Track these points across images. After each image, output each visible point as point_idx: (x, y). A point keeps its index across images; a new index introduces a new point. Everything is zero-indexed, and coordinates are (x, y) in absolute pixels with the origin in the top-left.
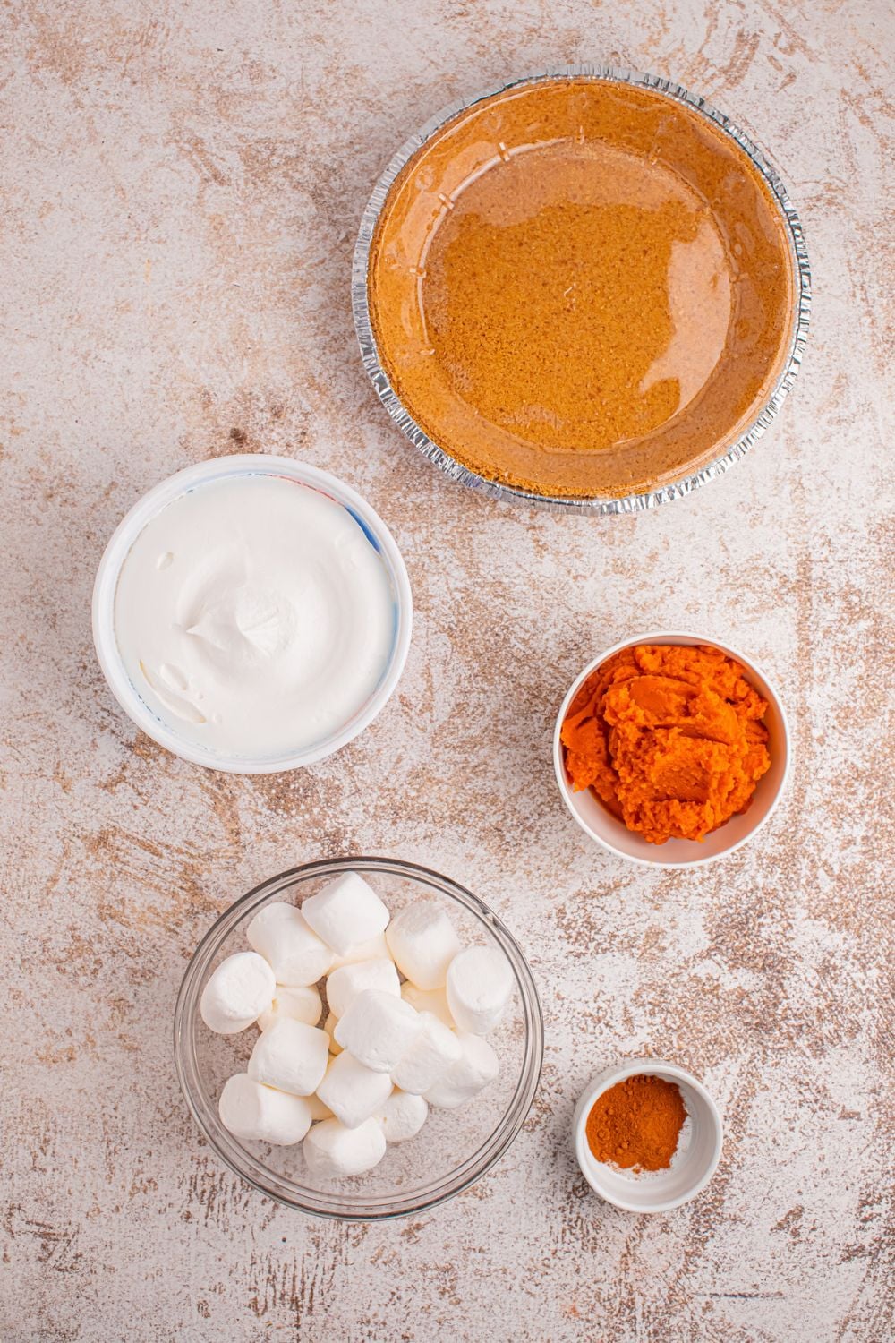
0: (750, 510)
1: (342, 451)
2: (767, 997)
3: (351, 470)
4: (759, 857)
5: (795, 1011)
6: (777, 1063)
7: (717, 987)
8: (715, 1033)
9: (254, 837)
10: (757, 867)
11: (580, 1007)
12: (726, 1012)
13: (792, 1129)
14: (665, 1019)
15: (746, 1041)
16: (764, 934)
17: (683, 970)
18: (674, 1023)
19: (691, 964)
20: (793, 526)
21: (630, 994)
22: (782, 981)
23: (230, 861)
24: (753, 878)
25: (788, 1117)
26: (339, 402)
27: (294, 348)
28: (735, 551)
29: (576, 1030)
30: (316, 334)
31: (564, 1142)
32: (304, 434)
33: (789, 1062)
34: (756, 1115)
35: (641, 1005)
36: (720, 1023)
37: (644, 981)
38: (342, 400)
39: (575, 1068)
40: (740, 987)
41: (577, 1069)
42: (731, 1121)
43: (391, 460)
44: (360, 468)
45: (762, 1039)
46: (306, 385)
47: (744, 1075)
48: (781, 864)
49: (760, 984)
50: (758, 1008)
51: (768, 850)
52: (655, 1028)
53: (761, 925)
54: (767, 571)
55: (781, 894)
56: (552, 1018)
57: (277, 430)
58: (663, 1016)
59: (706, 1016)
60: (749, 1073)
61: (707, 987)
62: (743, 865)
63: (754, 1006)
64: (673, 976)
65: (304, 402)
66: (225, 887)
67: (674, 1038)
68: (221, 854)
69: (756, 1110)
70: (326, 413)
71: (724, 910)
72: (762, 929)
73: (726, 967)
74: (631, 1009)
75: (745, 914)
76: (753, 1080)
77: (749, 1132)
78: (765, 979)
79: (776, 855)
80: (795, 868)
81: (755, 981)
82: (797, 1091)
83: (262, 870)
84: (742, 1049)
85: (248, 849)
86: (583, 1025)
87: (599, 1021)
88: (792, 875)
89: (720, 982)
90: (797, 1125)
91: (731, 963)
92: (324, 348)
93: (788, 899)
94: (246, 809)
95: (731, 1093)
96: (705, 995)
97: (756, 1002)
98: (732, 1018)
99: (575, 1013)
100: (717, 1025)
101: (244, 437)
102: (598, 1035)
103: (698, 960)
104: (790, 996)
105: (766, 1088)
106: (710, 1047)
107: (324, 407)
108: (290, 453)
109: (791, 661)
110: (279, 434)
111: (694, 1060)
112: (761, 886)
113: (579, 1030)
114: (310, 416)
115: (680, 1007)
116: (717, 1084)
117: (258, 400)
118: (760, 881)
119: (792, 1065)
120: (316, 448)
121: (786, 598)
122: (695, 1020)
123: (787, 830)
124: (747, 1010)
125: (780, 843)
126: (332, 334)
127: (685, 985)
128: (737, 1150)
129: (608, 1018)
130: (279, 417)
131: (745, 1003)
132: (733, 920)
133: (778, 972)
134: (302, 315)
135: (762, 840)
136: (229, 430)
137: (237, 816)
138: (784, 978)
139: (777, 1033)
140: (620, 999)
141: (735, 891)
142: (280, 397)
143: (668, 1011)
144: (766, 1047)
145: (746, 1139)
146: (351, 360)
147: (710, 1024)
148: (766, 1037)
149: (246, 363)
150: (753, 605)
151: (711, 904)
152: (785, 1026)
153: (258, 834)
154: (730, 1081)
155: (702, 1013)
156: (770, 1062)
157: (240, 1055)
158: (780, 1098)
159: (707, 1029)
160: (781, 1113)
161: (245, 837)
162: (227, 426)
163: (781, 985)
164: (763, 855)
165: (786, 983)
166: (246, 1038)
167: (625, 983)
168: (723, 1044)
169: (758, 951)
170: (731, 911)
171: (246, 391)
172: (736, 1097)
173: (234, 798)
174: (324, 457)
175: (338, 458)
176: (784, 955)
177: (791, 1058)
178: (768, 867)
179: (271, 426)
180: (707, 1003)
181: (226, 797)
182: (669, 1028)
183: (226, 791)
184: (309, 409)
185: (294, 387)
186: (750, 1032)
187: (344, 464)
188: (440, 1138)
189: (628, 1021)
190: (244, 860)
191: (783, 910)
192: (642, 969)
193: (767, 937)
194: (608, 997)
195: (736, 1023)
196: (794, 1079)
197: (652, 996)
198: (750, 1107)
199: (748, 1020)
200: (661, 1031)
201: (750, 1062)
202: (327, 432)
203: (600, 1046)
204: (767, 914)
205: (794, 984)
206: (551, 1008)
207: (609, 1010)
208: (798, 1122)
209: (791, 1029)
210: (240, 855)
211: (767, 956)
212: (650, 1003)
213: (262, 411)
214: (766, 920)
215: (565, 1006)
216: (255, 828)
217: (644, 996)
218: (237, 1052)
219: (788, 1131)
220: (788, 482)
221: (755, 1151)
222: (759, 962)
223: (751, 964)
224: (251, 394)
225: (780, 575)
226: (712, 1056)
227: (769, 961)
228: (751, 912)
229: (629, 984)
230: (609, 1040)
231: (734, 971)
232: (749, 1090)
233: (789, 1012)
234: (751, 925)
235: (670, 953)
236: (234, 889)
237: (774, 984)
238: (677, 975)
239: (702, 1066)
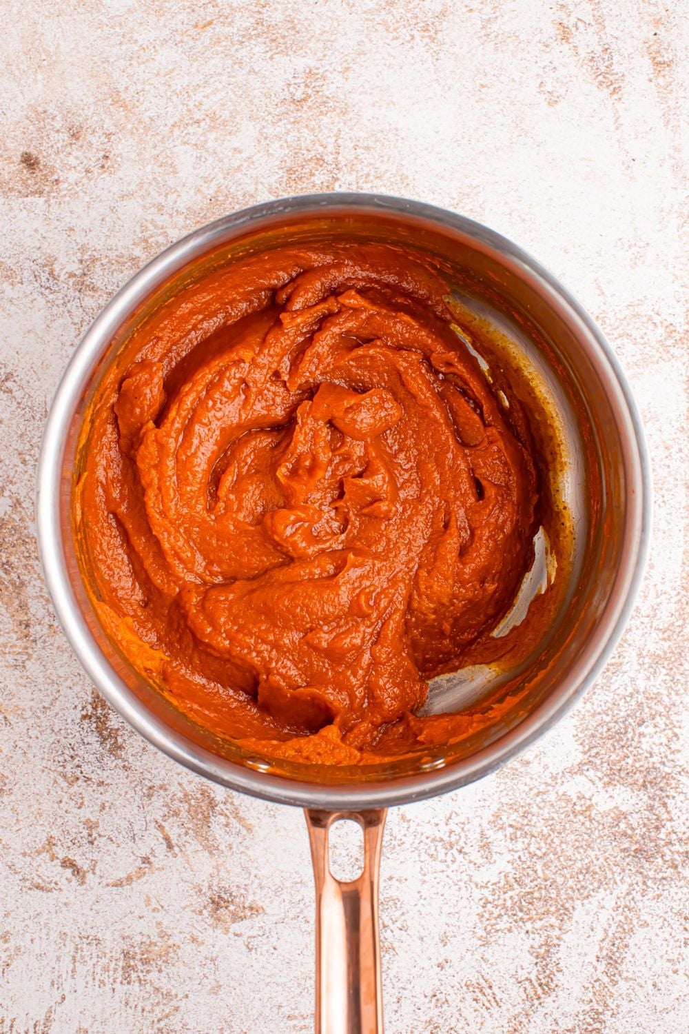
0: (630, 247)
1: (150, 177)
2: (648, 819)
3: (161, 199)
4: (640, 655)
5: (680, 835)
6: (659, 896)
7: (589, 808)
8: (586, 861)
9: (46, 631)
10: (639, 667)
11: (429, 830)
12: (601, 837)
13: (676, 972)
14: (529, 844)
15: (623, 870)
16: (645, 746)
17: (550, 788)
18: (539, 849)
19: (559, 781)
20: (682, 267)
21: (488, 815)
22: (666, 800)
23: (18, 657)
24: (633, 680)
25: (671, 957)
26: (148, 121)
27: (95, 59)
28: (613, 295)
29: (424, 857)
30: (121, 43)
31: (409, 987)
32: (106, 157)
33: (672, 894)
34: (633, 956)
35: (501, 828)
36: (593, 849)
37: (504, 800)
38: (152, 119)
39: (422, 901)
40: (616, 808)
41: (425, 903)
42: (604, 962)
43: (208, 188)
44: (172, 197)
45: (642, 867)
46: (109, 101)
47: (621, 910)
48: (666, 663)
49: (641, 803)
50: (638, 831)
51: (651, 647)
52: (516, 855)
53: (641, 735)
54: (650, 319)
55: (665, 698)
56: (396, 843)
57: (75, 153)
58: (526, 841)
59: (576, 841)
60: (626, 907)
61: (578, 808)
62: (621, 664)
63: (633, 829)
64: (538, 794)
65: (107, 121)
66: (12, 687)
67: (539, 867)
68: (7, 650)
69: (633, 950)
70: (132, 133)
71: (599, 717)
72: (643, 740)
73: (600, 785)
74: (489, 833)
75: (624, 722)
76: (630, 915)
77: (625, 974)
78: (645, 798)
79: (660, 653)
80: (682, 668)
81: (634, 801)
82: (681, 928)
83: (55, 669)
84: (618, 879)
85: (40, 644)
86: (432, 851)
87: (452, 848)
88: (678, 677)
89: (593, 802)
90: (680, 967)
91: (606, 779)
92: (131, 59)
93: (674, 705)
94: (37, 597)
95: (606, 931)
96: (575, 816)
97: (635, 825)
98: (607, 843)
99: (423, 838)
100: (590, 852)
101: (37, 162)
102: (449, 862)
103: (568, 775)
104: (675, 818)
105: (646, 924)
106: (581, 877)
107: (130, 126)
108: (90, 179)
109: (677, 425)
110: (77, 158)
111: (562, 892)
112: (642, 690)
113: (428, 858)
114: (113, 137)
115: (546, 831)
116: (589, 919)
117: (53, 119)
118: (641, 684)
119: (677, 897)
120: (120, 174)
121: (672, 350)
122: (564, 846)
123: (673, 624)
124: (625, 835)
125: (664, 639)
126: (140, 42)
127: (552, 805)
128: (611, 996)
129: (461, 843)
130: (77, 139)
131: (623, 826)
132: (609, 730)
133: (661, 789)
134: (105, 20)
135: (643, 635)
136: (19, 154)
137: (26, 605)
138: (668, 796)
139: (660, 860)
140: (476, 821)
141: (612, 695)
142: (80, 115)
143: (533, 836)
144: (646, 877)
145: (622, 983)
146: (162, 72)
147: (581, 850)
148: (647, 865)
149: (40, 77)
150: (634, 359)
151: (583, 711)
152: (668, 852)
153: (51, 626)
154: (604, 916)
155: (573, 837)
156: (651, 895)
157: (28, 884)
158: (662, 936)
159: (578, 856)
160: (663, 952)
161: (35, 630)
162: (17, 149)
163: (665, 805)
164: (644, 653)
165: (670, 802)
166: (35, 864)
167: (482, 803)
168: (595, 873)
169: (637, 765)
170: (607, 719)
171: (40, 109)
172: (610, 934)
173: (22, 584)
174: (129, 184)
175: (146, 186)
176: (668, 770)
177: (675, 890)
178: (650, 667)
179: (68, 149)
180: (577, 826)
181: (13, 584)
182: (533, 855)
183: (14, 576)
184: (113, 129)
185: (96, 103)
186: (627, 860)
187: (153, 193)
188: (267, 984)
189: (486, 846)
190: (35, 656)
191: (668, 718)
192: (502, 787)
193: (649, 749)
194: (462, 818)
195: (612, 850)
196: (679, 913)
197: (513, 818)
198: (626, 946)
199: (626, 845)
200: (524, 859)
201: (628, 894)
202: (133, 155)
203: (452, 875)
204: (650, 723)
205: (679, 804)
206: (395, 832)
207: (463, 835)
208: (683, 964)
209: (676, 856)
210: (30, 651)
211: (648, 771)
212: (511, 826)
213: (58, 131)
214: (647, 729)
215: (411, 830)
216: (47, 619)
217: (504, 818)
218: (24, 879)
219: (670, 973)
220: (676, 215)
221: (633, 997)
222: (639, 777)
223: (630, 780)
224: (45, 112)
225: (666, 323)
226: (584, 887)
227: (650, 778)
228: (630, 720)
229: (487, 804)
230: (463, 868)
231: (610, 789)
232: (626, 927)
233: (674, 837)
234: (629, 736)
235: (535, 768)
236: (24, 690)
237: (657, 804)
238: (544, 793)
239: (572, 898)
